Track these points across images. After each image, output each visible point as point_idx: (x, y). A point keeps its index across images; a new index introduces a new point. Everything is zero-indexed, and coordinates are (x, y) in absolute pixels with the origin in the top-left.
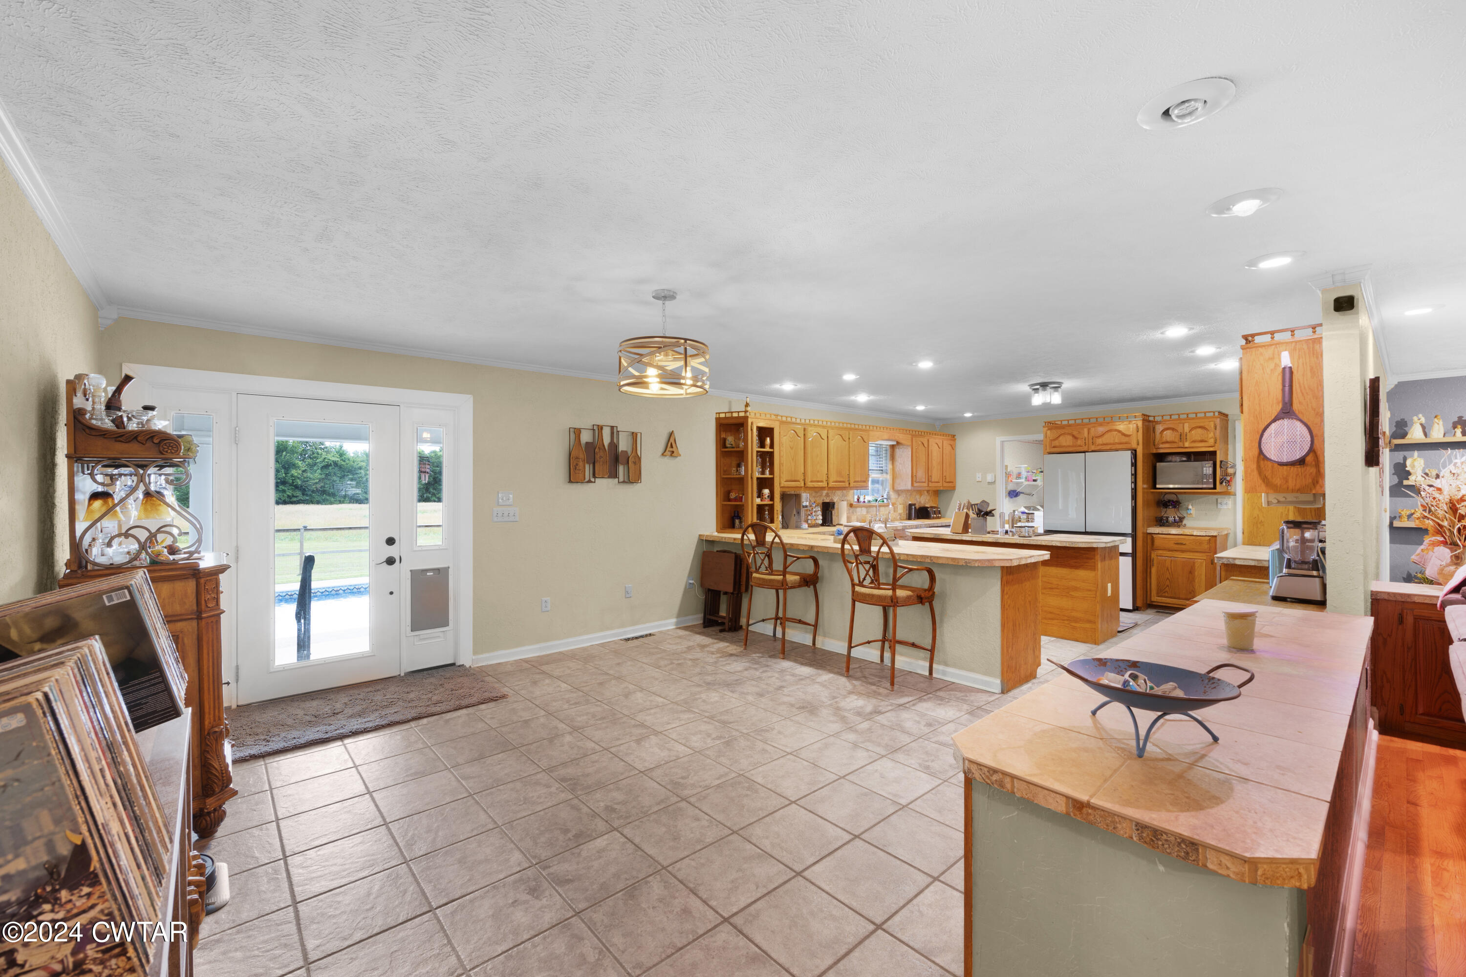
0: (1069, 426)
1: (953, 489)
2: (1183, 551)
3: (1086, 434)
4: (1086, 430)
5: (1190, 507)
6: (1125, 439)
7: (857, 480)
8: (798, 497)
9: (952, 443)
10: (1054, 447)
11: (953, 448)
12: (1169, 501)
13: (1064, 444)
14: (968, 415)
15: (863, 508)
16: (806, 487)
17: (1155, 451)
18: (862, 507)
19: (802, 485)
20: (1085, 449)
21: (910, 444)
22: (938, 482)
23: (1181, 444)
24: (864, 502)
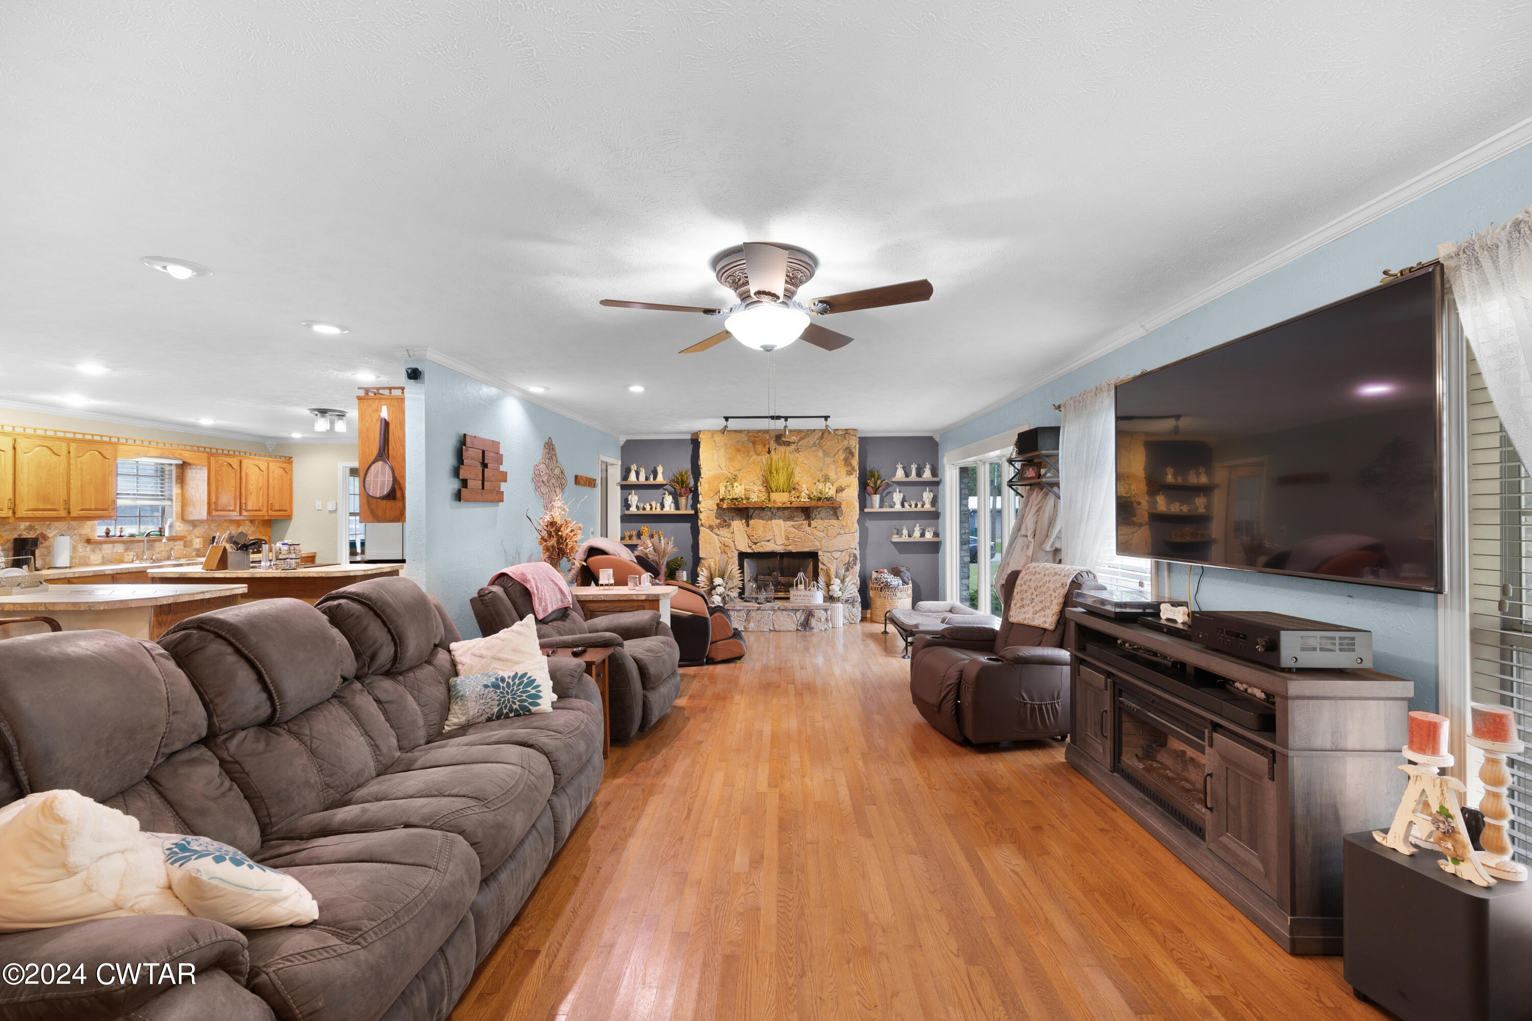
1: (289, 517)
7: (88, 507)
9: (285, 466)
11: (287, 471)
14: (297, 435)
15: (115, 544)
18: (113, 542)
21: (206, 464)
22: (260, 510)
24: (121, 536)
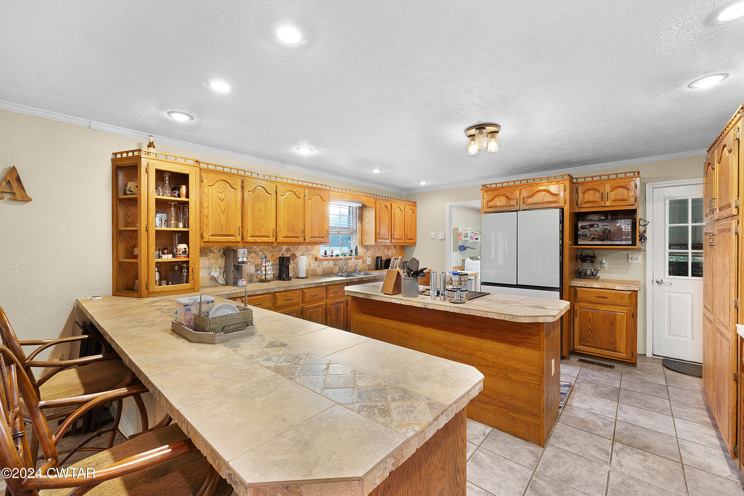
0: (503, 187)
1: (415, 244)
2: (604, 304)
3: (518, 196)
4: (518, 191)
5: (604, 261)
6: (554, 199)
7: (314, 235)
8: (235, 252)
9: (413, 208)
10: (490, 207)
11: (414, 212)
12: (588, 256)
13: (498, 204)
14: (423, 184)
15: (330, 261)
16: (245, 243)
17: (577, 211)
18: (328, 260)
19: (239, 239)
20: (517, 208)
21: (374, 206)
23: (602, 204)
24: (332, 256)
